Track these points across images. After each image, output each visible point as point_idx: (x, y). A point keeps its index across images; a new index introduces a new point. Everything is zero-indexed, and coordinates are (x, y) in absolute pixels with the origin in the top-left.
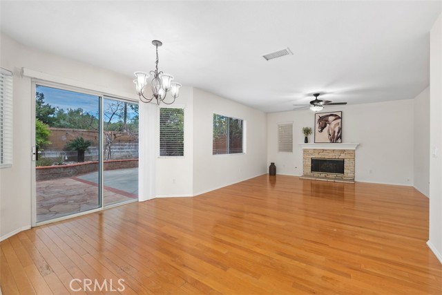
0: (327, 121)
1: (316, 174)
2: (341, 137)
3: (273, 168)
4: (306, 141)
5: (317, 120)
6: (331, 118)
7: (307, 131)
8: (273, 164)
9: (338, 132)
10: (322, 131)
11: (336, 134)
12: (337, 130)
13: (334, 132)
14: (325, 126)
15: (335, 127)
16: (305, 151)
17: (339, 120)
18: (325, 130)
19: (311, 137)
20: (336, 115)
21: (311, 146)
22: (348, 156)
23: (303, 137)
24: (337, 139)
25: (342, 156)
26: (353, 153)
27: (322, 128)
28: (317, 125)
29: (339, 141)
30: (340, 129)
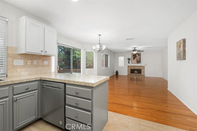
0: (136, 56)
1: (132, 74)
2: (140, 61)
3: (117, 72)
4: (129, 63)
6: (137, 55)
7: (129, 59)
8: (117, 71)
10: (134, 59)
12: (139, 59)
16: (128, 66)
17: (140, 56)
18: (135, 59)
19: (130, 61)
20: (139, 54)
21: (130, 64)
22: (142, 68)
23: (128, 61)
24: (139, 62)
25: (141, 68)
26: (144, 67)
27: (134, 58)
28: (133, 57)
29: (140, 63)
30: (140, 59)
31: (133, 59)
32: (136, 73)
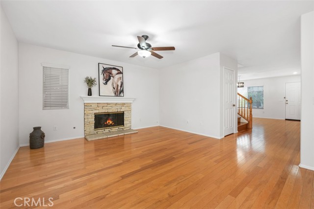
0: (111, 73)
1: (100, 131)
4: (90, 93)
5: (101, 71)
6: (114, 72)
7: (90, 82)
9: (121, 87)
10: (106, 83)
11: (119, 88)
13: (118, 85)
14: (110, 79)
16: (86, 105)
17: (121, 75)
18: (110, 82)
19: (95, 89)
20: (118, 70)
21: (95, 99)
22: (127, 109)
24: (120, 93)
25: (123, 109)
27: (107, 81)
28: (101, 77)
29: (122, 94)
30: (122, 84)
31: (102, 81)
32: (111, 125)
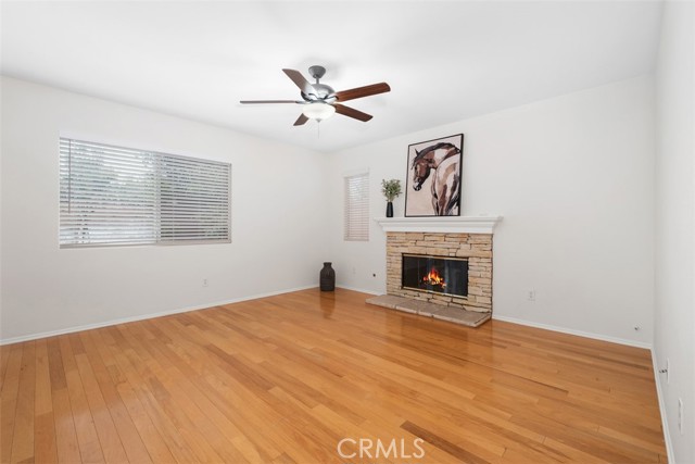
0: (431, 161)
1: (410, 293)
2: (458, 201)
4: (390, 213)
5: (411, 162)
6: (439, 154)
7: (392, 189)
8: (328, 265)
9: (453, 189)
10: (420, 186)
11: (448, 194)
12: (450, 184)
13: (445, 187)
14: (427, 175)
15: (446, 176)
16: (390, 235)
17: (456, 158)
18: (427, 183)
19: (398, 203)
20: (450, 145)
21: (399, 224)
22: (474, 251)
23: (383, 202)
24: (450, 206)
25: (464, 251)
26: (486, 242)
27: (421, 180)
29: (455, 210)
30: (458, 180)
32: (438, 288)
